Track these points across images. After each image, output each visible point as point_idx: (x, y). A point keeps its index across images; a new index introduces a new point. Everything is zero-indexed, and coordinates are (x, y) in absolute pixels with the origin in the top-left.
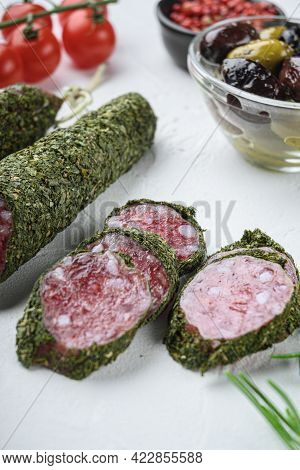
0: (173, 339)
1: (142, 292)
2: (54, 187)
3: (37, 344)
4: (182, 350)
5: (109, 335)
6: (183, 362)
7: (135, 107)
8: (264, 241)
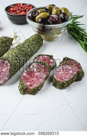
0: (55, 84)
1: (43, 74)
2: (19, 57)
3: (24, 89)
4: (58, 86)
5: (39, 84)
6: (59, 88)
7: (37, 37)
8: (68, 59)
